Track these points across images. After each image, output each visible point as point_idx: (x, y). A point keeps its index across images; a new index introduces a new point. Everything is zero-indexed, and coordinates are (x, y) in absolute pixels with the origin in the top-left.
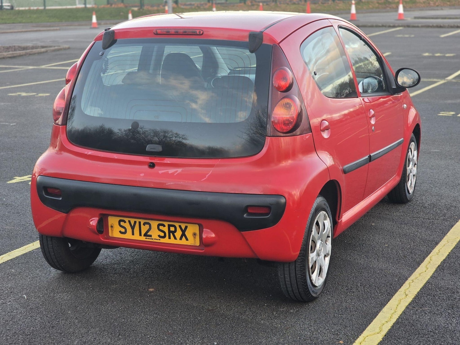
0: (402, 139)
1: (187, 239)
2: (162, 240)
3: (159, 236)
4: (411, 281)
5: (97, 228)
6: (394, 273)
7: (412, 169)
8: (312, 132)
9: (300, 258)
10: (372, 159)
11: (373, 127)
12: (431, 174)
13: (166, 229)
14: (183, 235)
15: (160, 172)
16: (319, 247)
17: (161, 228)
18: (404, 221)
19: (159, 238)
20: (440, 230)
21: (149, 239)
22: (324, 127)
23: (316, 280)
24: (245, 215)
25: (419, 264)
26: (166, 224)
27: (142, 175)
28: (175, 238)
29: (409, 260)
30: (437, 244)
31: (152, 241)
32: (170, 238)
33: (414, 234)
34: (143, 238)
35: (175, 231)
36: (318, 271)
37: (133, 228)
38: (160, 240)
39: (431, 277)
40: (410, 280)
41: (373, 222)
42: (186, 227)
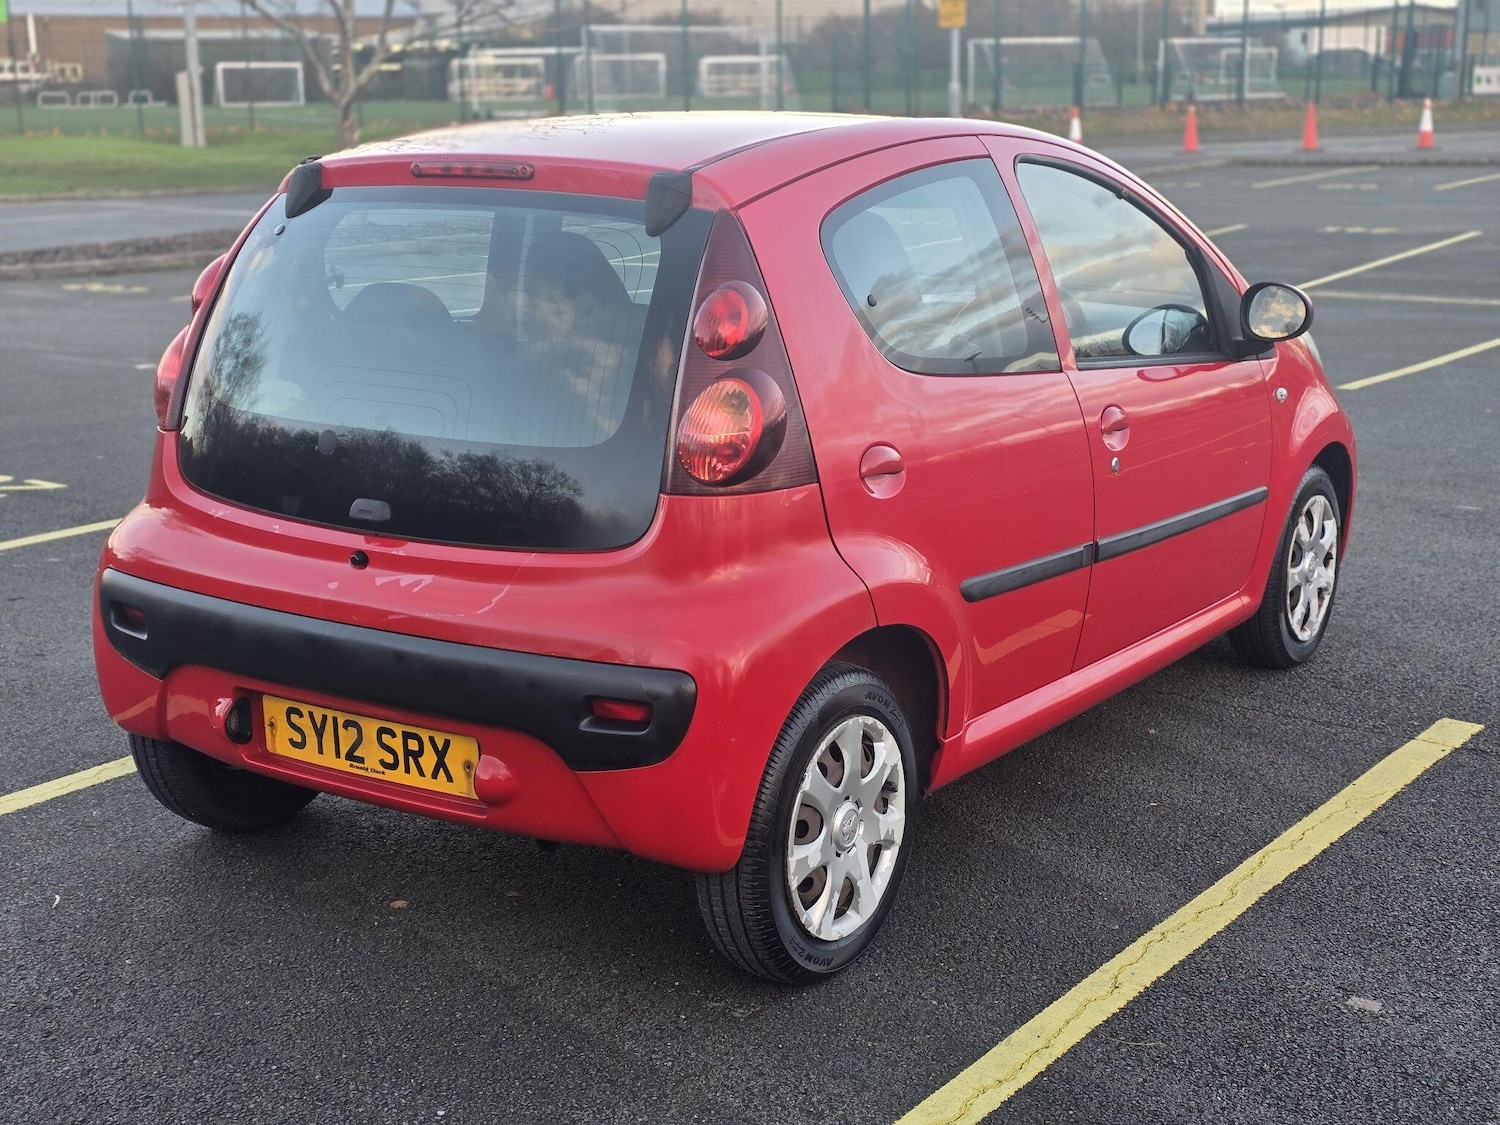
0: (1265, 488)
1: (450, 779)
2: (390, 776)
3: (382, 762)
4: (1159, 937)
5: (226, 724)
6: (1123, 903)
7: (1311, 574)
8: (819, 482)
9: (749, 861)
10: (1101, 556)
11: (1115, 459)
12: (1417, 579)
13: (397, 744)
14: (441, 764)
15: (379, 581)
16: (842, 825)
17: (386, 738)
18: (1251, 727)
19: (381, 769)
20: (1345, 762)
21: (358, 767)
22: (880, 462)
23: (821, 924)
24: (584, 725)
25: (1216, 875)
26: (398, 729)
27: (333, 585)
28: (422, 773)
29: (1194, 859)
30: (1310, 809)
31: (367, 774)
32: (407, 771)
33: (1257, 772)
34: (343, 765)
35: (420, 752)
36: (831, 896)
37: (320, 733)
38: (383, 773)
39: (1228, 927)
40: (1158, 928)
41: (1157, 725)
42: (447, 744)
